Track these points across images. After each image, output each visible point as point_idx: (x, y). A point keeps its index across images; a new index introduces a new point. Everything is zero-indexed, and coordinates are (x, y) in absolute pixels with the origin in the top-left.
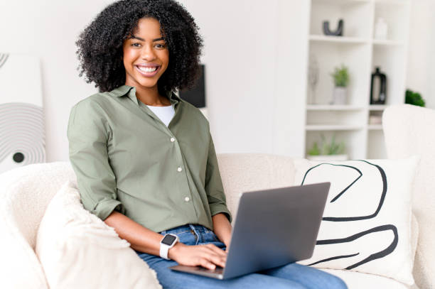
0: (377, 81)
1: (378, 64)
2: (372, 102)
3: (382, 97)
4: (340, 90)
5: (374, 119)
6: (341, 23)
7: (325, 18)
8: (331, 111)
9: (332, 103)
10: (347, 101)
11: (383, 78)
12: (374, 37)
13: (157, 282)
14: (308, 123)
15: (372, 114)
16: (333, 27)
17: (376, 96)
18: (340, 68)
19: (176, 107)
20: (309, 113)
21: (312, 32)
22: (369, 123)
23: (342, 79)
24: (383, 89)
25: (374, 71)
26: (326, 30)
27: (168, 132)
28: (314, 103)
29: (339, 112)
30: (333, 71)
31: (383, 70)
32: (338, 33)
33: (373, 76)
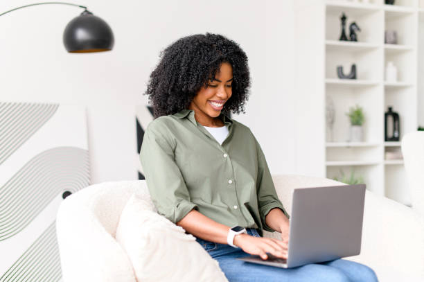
0: (390, 119)
1: (391, 104)
2: (387, 139)
3: (396, 135)
4: (356, 129)
5: (389, 155)
6: (354, 68)
7: (340, 63)
8: (349, 147)
9: (349, 141)
10: (363, 139)
11: (396, 117)
12: (385, 79)
13: (220, 269)
14: (328, 159)
15: (387, 149)
16: (347, 71)
17: (390, 134)
18: (355, 109)
19: (229, 128)
20: (328, 149)
21: (327, 75)
22: (385, 159)
23: (357, 119)
24: (397, 127)
25: (387, 110)
26: (341, 74)
27: (221, 149)
28: (332, 141)
29: (356, 149)
30: (348, 111)
31: (395, 110)
32: (352, 76)
33: (386, 115)
